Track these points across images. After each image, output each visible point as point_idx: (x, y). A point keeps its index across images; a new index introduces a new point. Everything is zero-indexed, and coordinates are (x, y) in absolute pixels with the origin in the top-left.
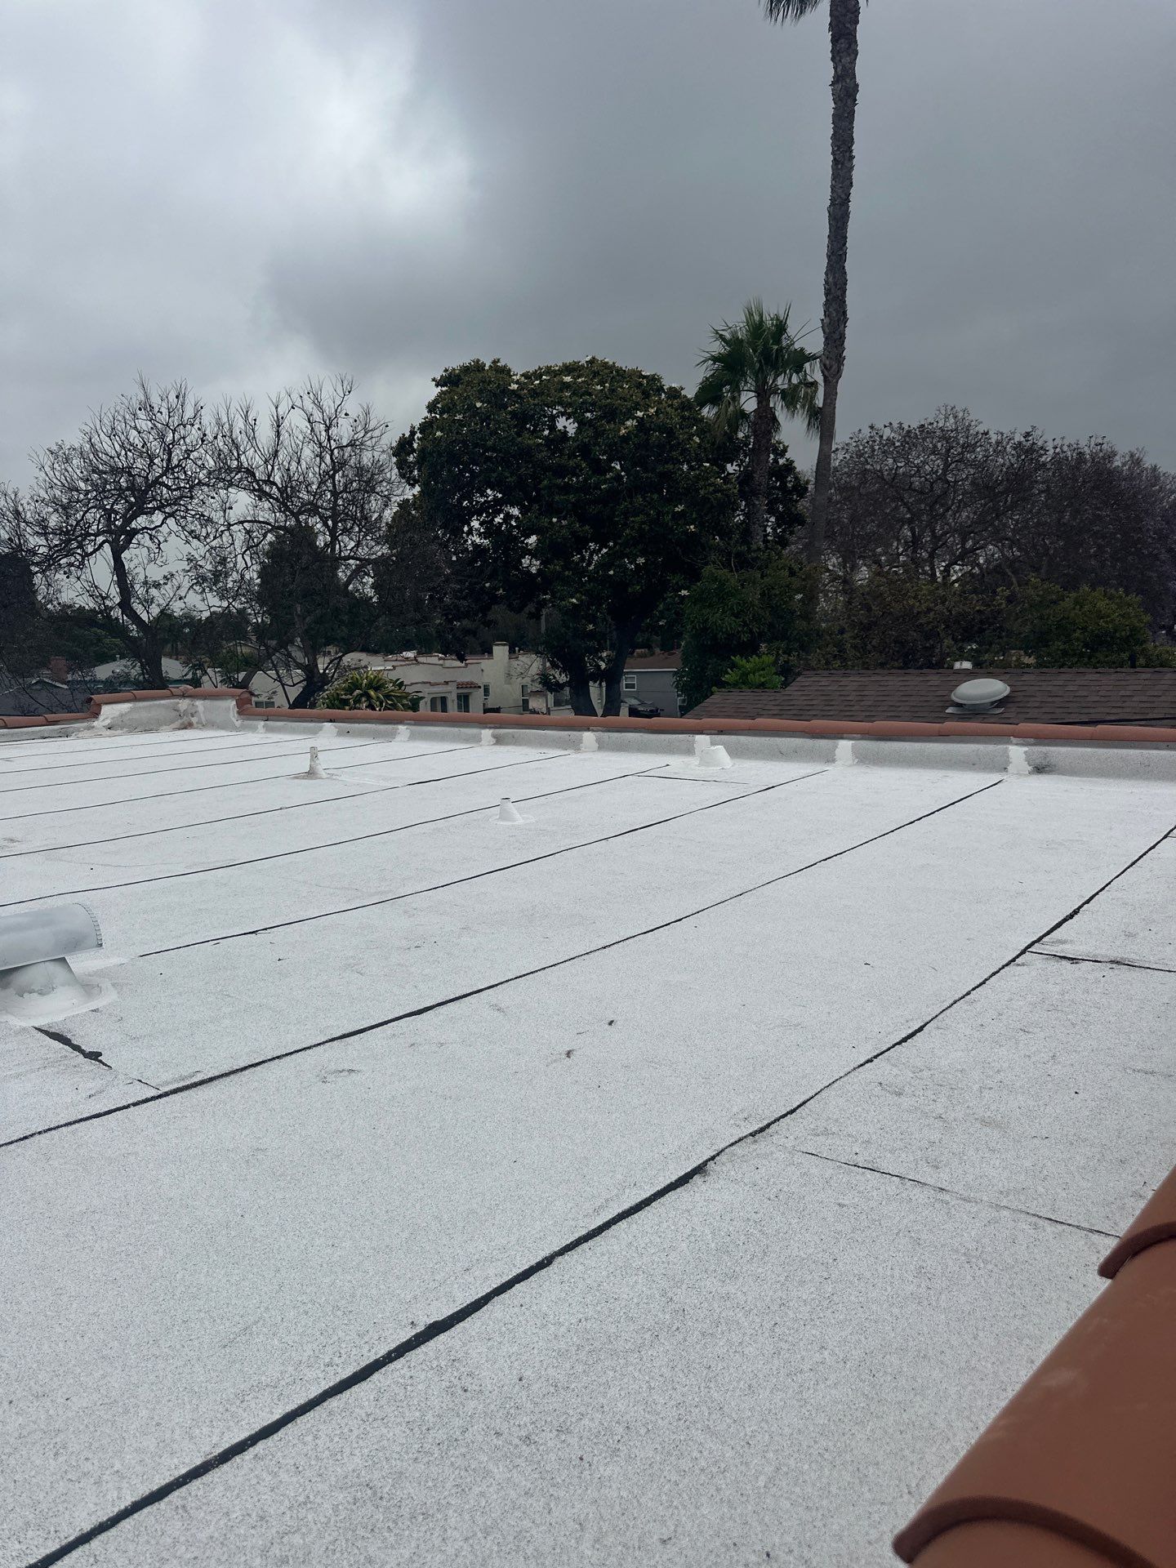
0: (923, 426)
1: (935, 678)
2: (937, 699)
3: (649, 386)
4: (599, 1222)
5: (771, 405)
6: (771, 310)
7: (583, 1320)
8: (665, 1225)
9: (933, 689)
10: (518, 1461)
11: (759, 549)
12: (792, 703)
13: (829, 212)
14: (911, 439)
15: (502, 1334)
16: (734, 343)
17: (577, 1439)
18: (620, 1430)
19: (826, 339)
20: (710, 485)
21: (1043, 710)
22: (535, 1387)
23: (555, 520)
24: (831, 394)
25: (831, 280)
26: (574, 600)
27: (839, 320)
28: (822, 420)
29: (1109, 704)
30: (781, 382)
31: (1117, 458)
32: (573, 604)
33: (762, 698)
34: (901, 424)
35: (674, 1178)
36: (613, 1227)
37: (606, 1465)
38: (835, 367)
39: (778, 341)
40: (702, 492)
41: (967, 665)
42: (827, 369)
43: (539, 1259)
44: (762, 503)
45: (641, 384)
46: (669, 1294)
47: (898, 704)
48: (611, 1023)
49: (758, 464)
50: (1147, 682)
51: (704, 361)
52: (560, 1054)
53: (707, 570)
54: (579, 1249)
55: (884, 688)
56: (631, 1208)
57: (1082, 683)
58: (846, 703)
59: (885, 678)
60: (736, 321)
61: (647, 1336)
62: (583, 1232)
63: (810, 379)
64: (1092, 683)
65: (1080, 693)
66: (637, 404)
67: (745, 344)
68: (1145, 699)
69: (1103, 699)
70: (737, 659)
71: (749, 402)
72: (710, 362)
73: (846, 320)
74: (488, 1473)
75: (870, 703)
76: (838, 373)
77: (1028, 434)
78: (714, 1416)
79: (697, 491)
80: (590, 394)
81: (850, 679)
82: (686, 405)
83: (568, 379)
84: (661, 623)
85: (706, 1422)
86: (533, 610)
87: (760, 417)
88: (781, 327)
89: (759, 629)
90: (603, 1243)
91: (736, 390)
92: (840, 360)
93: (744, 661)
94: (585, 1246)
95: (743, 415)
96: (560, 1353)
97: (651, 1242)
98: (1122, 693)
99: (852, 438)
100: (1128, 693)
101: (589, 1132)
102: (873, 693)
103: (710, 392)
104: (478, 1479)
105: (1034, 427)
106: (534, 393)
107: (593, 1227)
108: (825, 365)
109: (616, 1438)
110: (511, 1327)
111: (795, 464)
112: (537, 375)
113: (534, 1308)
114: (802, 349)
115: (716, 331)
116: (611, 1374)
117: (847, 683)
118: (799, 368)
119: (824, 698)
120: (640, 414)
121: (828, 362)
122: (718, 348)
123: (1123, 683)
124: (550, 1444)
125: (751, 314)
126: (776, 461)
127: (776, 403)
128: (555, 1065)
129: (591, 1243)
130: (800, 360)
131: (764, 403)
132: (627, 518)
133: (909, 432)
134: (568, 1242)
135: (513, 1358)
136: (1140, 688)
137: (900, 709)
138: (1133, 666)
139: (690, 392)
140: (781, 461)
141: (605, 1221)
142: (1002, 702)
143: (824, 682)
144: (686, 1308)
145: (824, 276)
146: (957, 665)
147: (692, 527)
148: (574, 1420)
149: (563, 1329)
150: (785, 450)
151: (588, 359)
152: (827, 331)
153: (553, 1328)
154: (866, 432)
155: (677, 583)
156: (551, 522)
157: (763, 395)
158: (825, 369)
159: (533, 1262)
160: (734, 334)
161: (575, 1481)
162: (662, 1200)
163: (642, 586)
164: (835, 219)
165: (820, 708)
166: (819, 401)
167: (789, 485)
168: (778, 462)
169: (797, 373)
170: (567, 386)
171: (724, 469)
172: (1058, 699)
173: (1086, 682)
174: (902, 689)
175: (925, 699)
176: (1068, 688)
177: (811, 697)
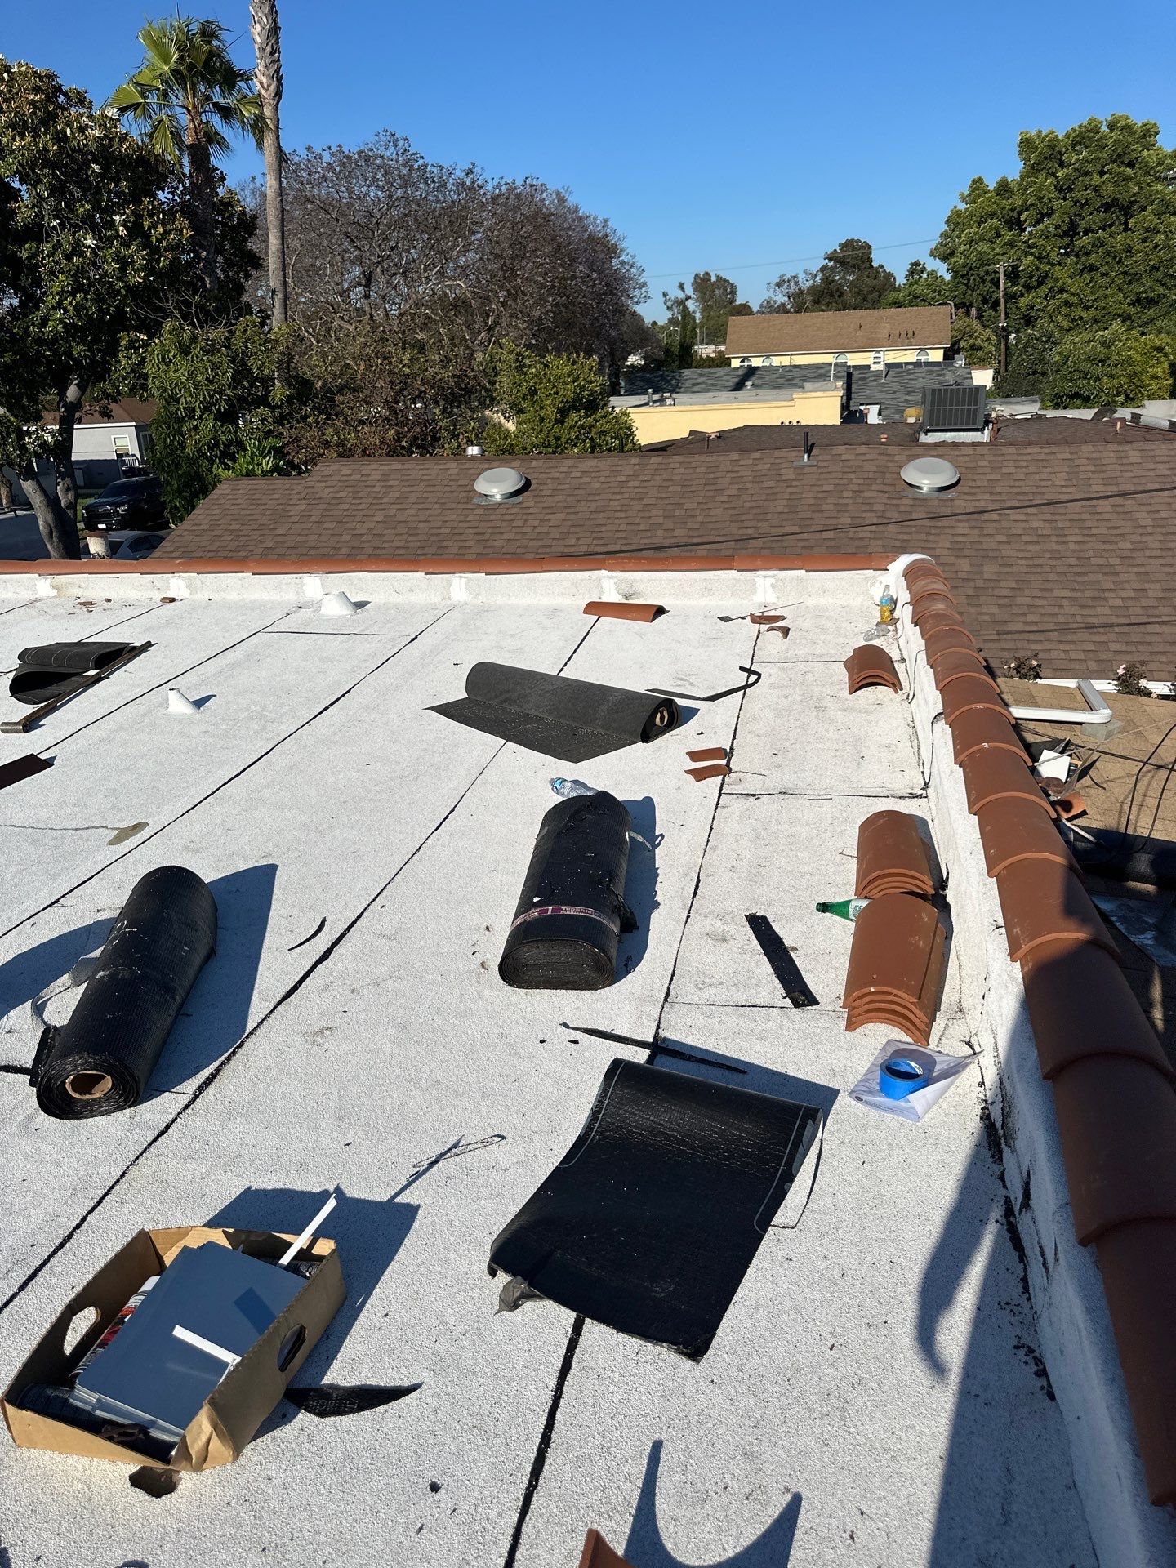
1: (455, 465)
2: (461, 489)
9: (454, 477)
12: (317, 495)
21: (557, 498)
29: (610, 490)
41: (478, 450)
47: (426, 495)
50: (637, 467)
55: (407, 478)
57: (583, 469)
58: (374, 495)
64: (591, 470)
65: (583, 480)
68: (638, 483)
69: (605, 486)
75: (397, 494)
81: (374, 467)
98: (619, 479)
100: (624, 479)
102: (397, 482)
117: (369, 472)
119: (351, 490)
123: (619, 468)
136: (631, 473)
137: (428, 501)
142: (519, 492)
143: (345, 471)
146: (468, 451)
172: (566, 486)
173: (587, 469)
174: (425, 478)
175: (448, 489)
176: (573, 475)
177: (336, 489)
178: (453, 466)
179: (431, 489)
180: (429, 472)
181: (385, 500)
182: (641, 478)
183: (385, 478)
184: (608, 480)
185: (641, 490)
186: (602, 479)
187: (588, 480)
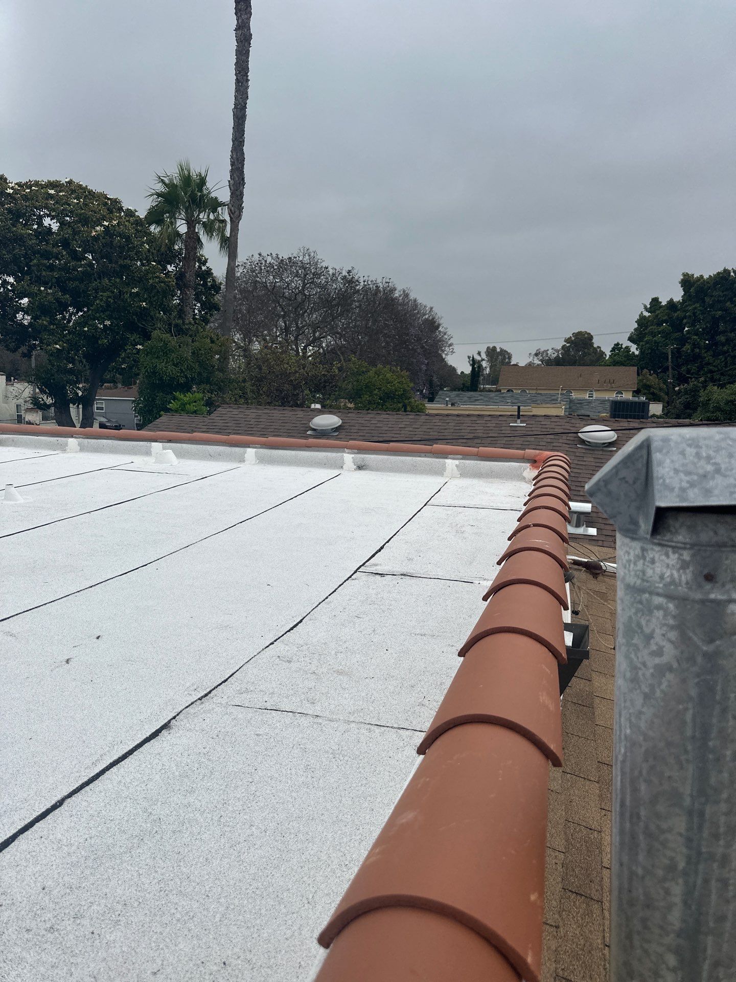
0: (290, 258)
1: (301, 413)
2: (302, 426)
3: (114, 206)
4: (97, 770)
5: (197, 231)
6: (196, 169)
7: (88, 839)
8: (144, 765)
9: (299, 419)
10: (46, 946)
11: (190, 323)
12: (215, 424)
13: (233, 112)
14: (283, 266)
15: (27, 860)
16: (171, 186)
17: (88, 921)
18: (120, 907)
19: (232, 194)
20: (156, 277)
21: (360, 434)
22: (55, 892)
23: (42, 288)
24: (235, 229)
25: (235, 156)
26: (58, 346)
27: (239, 183)
28: (230, 245)
29: (393, 432)
30: (203, 216)
31: (397, 292)
32: (57, 349)
33: (194, 420)
34: (277, 255)
35: (148, 735)
36: (107, 772)
37: (111, 933)
38: (237, 213)
39: (201, 190)
40: (151, 281)
41: (318, 406)
42: (232, 213)
43: (53, 802)
44: (191, 293)
45: (106, 203)
46: (150, 810)
47: (280, 428)
48: (98, 638)
49: (188, 268)
50: (412, 420)
51: (151, 195)
52: (61, 662)
53: (155, 334)
54: (83, 791)
55: (271, 418)
56: (119, 758)
57: (379, 419)
58: (249, 426)
59: (272, 412)
60: (173, 172)
61: (135, 841)
62: (86, 779)
63: (221, 218)
64: (385, 420)
65: (378, 425)
66: (104, 216)
67: (179, 188)
68: (411, 429)
69: (391, 429)
70: (177, 394)
71: (182, 228)
72: (156, 197)
73: (244, 184)
74: (22, 959)
75: (263, 426)
76: (239, 217)
77: (349, 272)
78: (184, 884)
79: (147, 280)
80: (69, 205)
81: (251, 411)
82: (138, 222)
83: (52, 192)
84: (123, 366)
85: (180, 889)
86: (26, 351)
87: (190, 238)
88: (202, 181)
89: (192, 375)
90: (100, 784)
91: (173, 217)
92: (240, 209)
93: (182, 396)
94: (87, 788)
95: (178, 235)
96: (73, 865)
97: (134, 778)
98: (400, 426)
99: (247, 260)
100: (403, 426)
101: (85, 712)
102: (264, 420)
103: (155, 216)
104: (14, 966)
105: (353, 268)
106: (26, 198)
107: (92, 775)
108: (231, 210)
109: (117, 913)
110: (34, 854)
111: (213, 271)
112: (28, 185)
113: (51, 837)
114: (216, 198)
115: (159, 176)
116: (110, 871)
117: (249, 414)
118: (214, 210)
119: (235, 422)
120: (106, 223)
121: (233, 209)
122: (160, 188)
123: (401, 420)
124: (69, 928)
125: (182, 170)
126: (200, 267)
127: (200, 230)
128: (57, 669)
129: (91, 786)
130: (215, 205)
131: (192, 229)
132: (97, 293)
133: (282, 260)
134: (74, 788)
135: (37, 875)
136: (408, 423)
137: (281, 431)
138: (405, 411)
139: (142, 214)
140: (204, 268)
141: (101, 769)
142: (337, 429)
143: (235, 412)
144: (161, 817)
145: (230, 153)
146: (313, 406)
147: (144, 304)
148: (85, 908)
149: (74, 848)
150: (206, 261)
151: (67, 180)
152: (232, 188)
153: (66, 848)
154: (256, 257)
155: (134, 340)
156: (40, 290)
157: (191, 223)
158: (231, 213)
159: (49, 806)
160: (171, 180)
161: (89, 949)
162: (141, 749)
163: (108, 341)
164: (237, 118)
165: (232, 428)
166: (228, 234)
167: (209, 284)
168: (202, 268)
169: (213, 213)
170: (51, 197)
171: (165, 268)
172: (367, 428)
173: (381, 419)
174: (282, 418)
175: (295, 425)
176: (372, 422)
177: (226, 421)
178: (300, 413)
179: (284, 424)
180: (285, 415)
181: (254, 429)
182: (414, 426)
183: (257, 417)
184: (393, 426)
185: (412, 433)
186: (390, 426)
187: (381, 425)
